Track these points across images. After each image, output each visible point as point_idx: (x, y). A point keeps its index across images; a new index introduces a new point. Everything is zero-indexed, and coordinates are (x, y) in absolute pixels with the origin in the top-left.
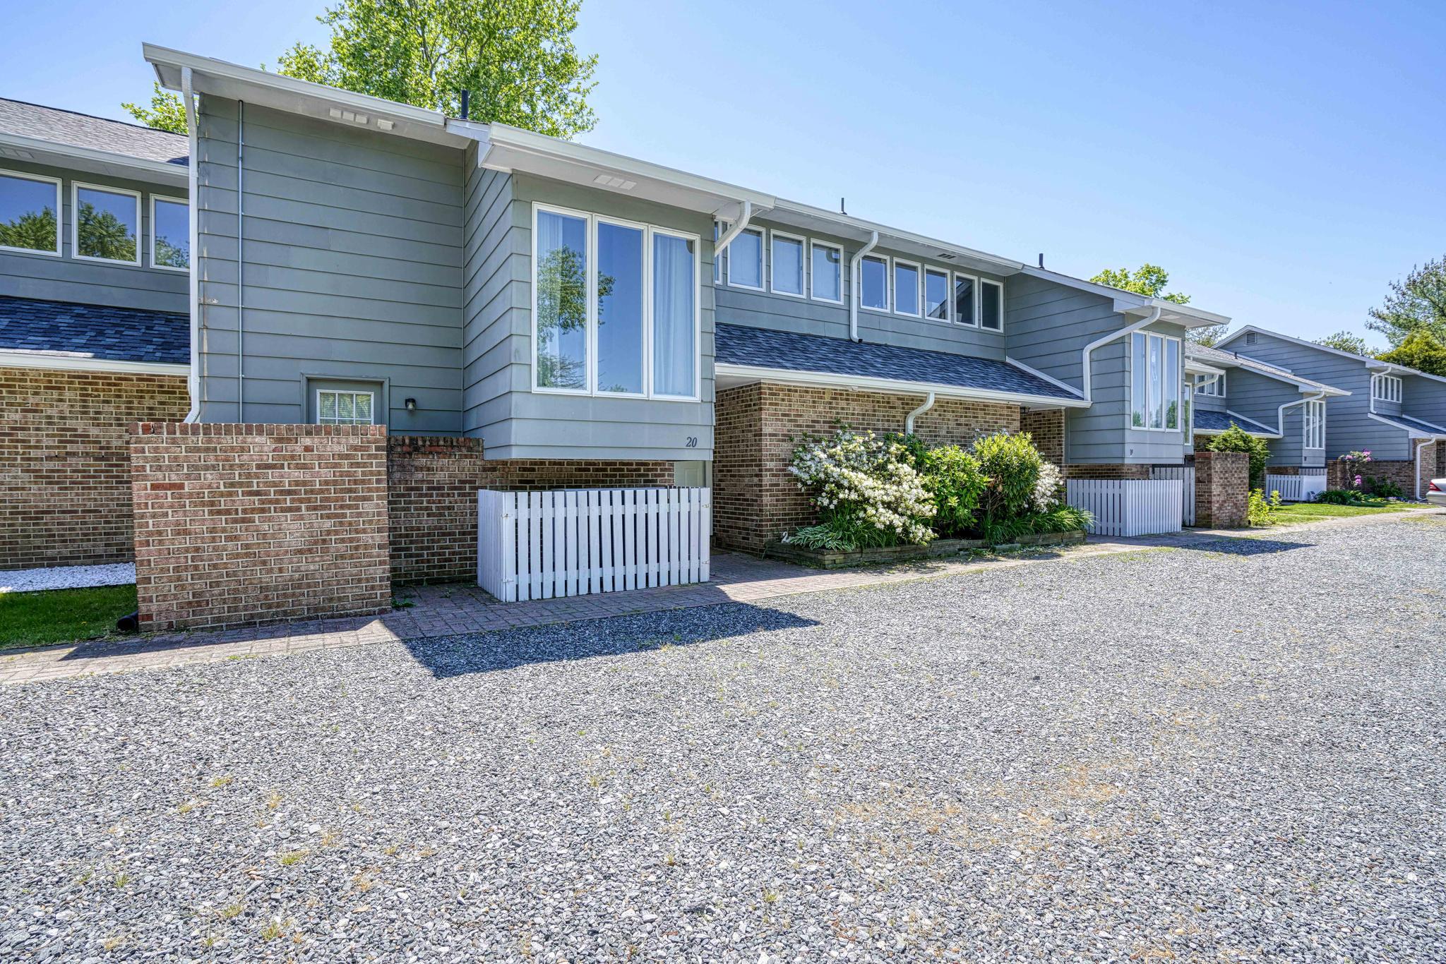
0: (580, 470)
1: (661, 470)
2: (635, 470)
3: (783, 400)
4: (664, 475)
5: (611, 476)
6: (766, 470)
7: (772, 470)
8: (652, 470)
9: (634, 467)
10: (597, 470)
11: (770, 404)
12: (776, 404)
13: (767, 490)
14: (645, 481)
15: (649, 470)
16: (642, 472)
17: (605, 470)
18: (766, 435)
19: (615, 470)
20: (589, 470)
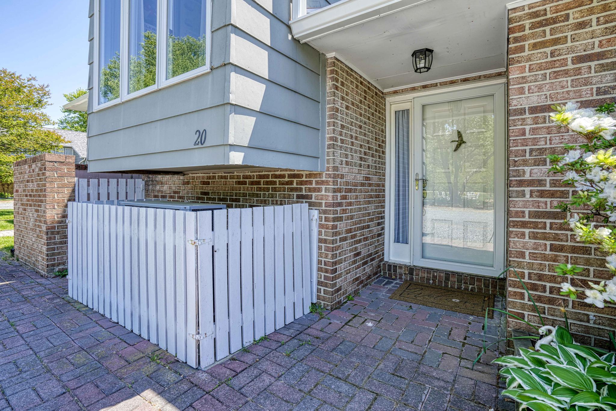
0: (239, 183)
1: (317, 183)
2: (287, 183)
3: (581, 25)
4: (319, 190)
5: (264, 189)
6: (521, 183)
7: (540, 182)
8: (306, 183)
9: (287, 179)
10: (252, 183)
11: (535, 46)
12: (556, 42)
13: (524, 225)
14: (299, 197)
15: (302, 183)
16: (295, 185)
17: (258, 183)
18: (522, 111)
19: (267, 183)
20: (245, 183)
